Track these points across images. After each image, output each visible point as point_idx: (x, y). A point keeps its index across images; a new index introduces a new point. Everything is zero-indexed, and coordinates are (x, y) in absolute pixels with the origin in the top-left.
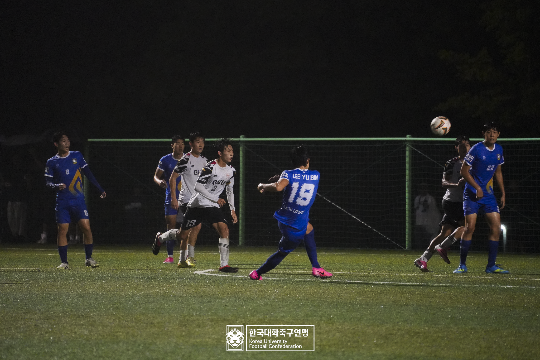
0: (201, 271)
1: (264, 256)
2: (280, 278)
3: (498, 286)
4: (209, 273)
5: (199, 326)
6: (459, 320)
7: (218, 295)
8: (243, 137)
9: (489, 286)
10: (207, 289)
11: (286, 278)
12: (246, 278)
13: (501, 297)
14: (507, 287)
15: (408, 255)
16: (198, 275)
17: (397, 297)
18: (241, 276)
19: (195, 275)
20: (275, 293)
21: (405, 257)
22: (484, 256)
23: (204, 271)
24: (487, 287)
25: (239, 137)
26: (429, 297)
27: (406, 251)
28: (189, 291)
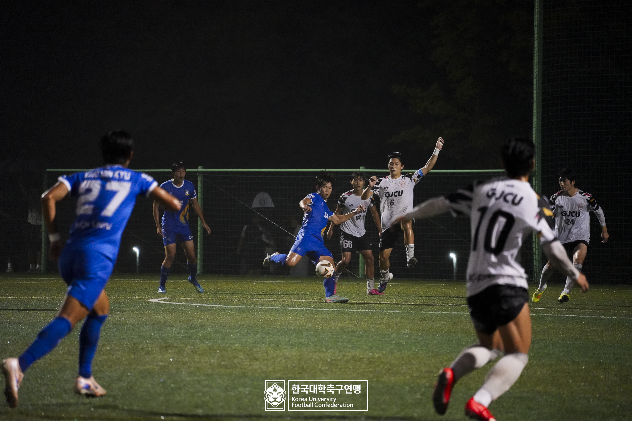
0: (156, 299)
1: (220, 284)
2: (233, 306)
3: (443, 313)
4: (163, 301)
5: (148, 353)
6: (403, 345)
7: (170, 322)
8: (202, 168)
9: (435, 312)
10: (160, 317)
11: (239, 306)
12: (199, 305)
13: (445, 323)
14: (451, 314)
15: (361, 283)
16: (152, 303)
17: (345, 324)
18: (194, 304)
19: (149, 303)
20: (227, 321)
21: (358, 285)
22: (434, 284)
23: (159, 299)
24: (433, 313)
25: (198, 168)
26: (376, 324)
27: (360, 278)
28: (141, 319)
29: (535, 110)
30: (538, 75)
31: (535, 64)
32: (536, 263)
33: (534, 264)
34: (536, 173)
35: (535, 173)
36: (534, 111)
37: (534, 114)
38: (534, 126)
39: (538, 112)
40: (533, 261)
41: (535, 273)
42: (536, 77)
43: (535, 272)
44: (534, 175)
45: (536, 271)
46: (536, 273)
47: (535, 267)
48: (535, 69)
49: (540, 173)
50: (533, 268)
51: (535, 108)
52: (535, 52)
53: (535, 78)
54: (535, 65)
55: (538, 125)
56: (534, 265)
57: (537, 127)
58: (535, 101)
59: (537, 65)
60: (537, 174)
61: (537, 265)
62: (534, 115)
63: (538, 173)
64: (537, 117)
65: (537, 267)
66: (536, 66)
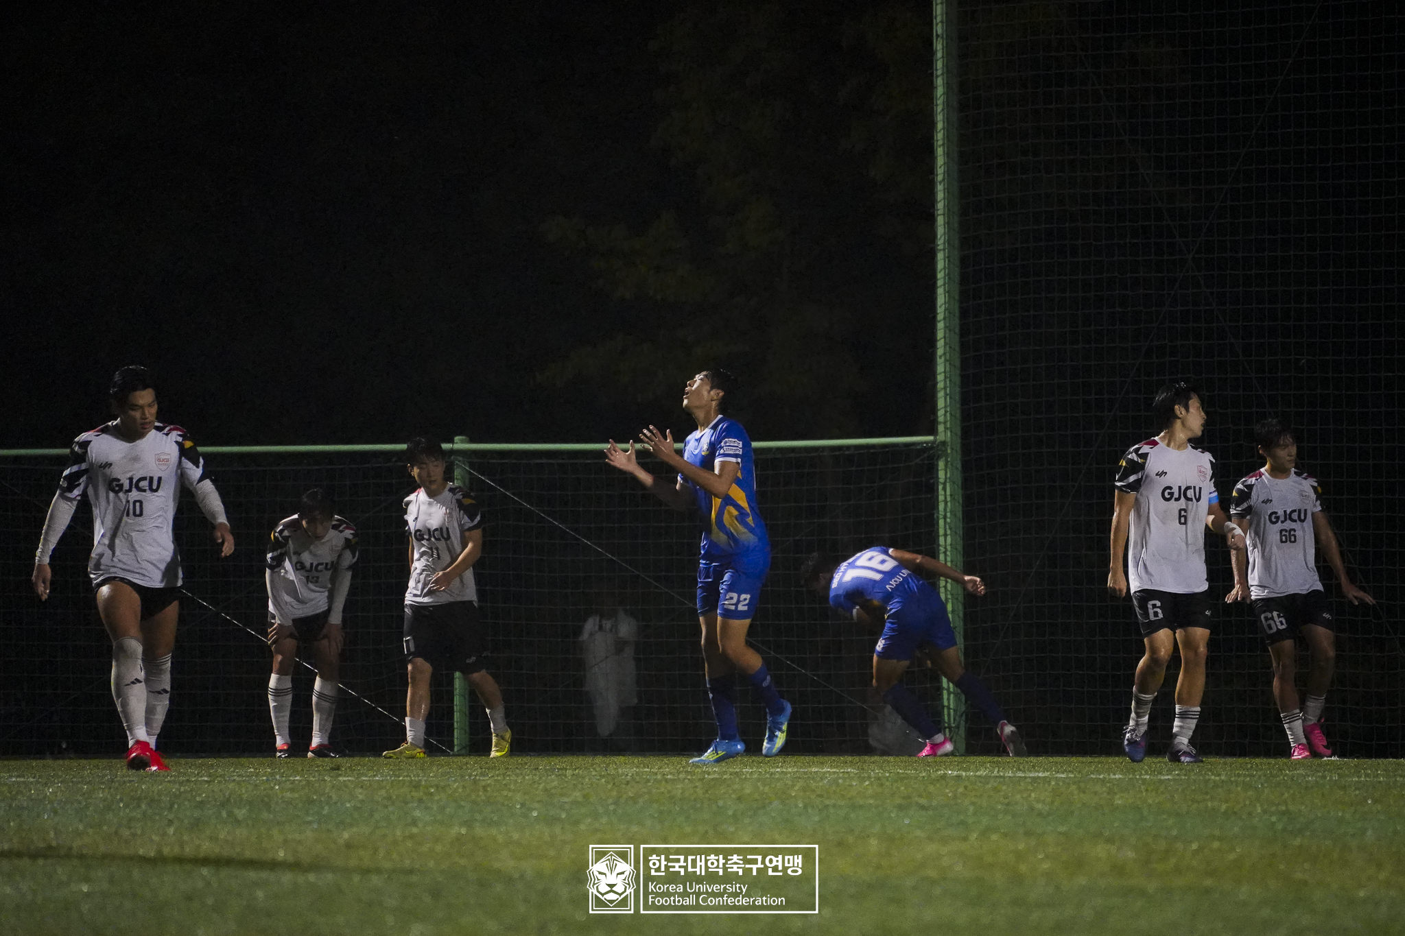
29: (942, 273)
30: (948, 173)
31: (940, 142)
32: (948, 699)
33: (943, 702)
34: (946, 450)
35: (944, 449)
36: (940, 275)
37: (940, 283)
38: (940, 316)
39: (949, 276)
40: (941, 694)
41: (946, 728)
42: (944, 180)
43: (946, 725)
44: (940, 453)
45: (949, 724)
46: (950, 728)
47: (946, 711)
48: (939, 158)
49: (958, 447)
50: (941, 714)
51: (940, 265)
52: (940, 108)
53: (940, 182)
54: (940, 146)
55: (950, 313)
56: (943, 707)
57: (947, 320)
58: (941, 247)
59: (943, 144)
60: (949, 451)
61: (952, 706)
62: (939, 285)
63: (952, 449)
64: (948, 292)
65: (952, 711)
66: (942, 148)
